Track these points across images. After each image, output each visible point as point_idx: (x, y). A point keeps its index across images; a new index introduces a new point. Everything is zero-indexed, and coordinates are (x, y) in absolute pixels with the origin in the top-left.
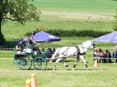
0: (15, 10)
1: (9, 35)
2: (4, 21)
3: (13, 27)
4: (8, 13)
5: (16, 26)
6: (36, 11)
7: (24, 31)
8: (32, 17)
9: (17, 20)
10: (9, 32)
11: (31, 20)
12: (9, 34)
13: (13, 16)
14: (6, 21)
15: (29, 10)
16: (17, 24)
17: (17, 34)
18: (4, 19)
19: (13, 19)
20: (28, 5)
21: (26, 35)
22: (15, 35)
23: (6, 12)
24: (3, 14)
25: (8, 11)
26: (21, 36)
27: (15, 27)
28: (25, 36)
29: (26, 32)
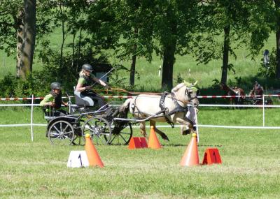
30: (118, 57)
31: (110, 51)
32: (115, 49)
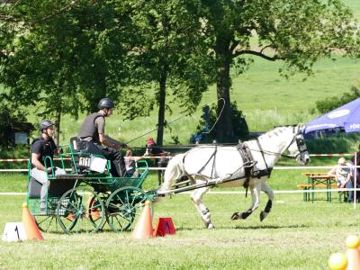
0: (277, 23)
1: (257, 112)
2: (242, 61)
3: (269, 83)
4: (253, 32)
5: (281, 78)
6: (352, 24)
7: (309, 97)
8: (335, 44)
9: (284, 59)
10: (256, 100)
11: (332, 57)
12: (257, 106)
13: (270, 43)
14: (247, 62)
15: (324, 22)
16: (285, 72)
17: (286, 105)
18: (241, 56)
19: (270, 52)
20: (322, 4)
21: (317, 110)
22: (279, 109)
23: (245, 32)
24: (236, 38)
25: (253, 27)
26: (298, 115)
27: (278, 81)
28: (313, 112)
29: (316, 100)
30: (39, 115)
31: (31, 109)
32: (35, 105)
